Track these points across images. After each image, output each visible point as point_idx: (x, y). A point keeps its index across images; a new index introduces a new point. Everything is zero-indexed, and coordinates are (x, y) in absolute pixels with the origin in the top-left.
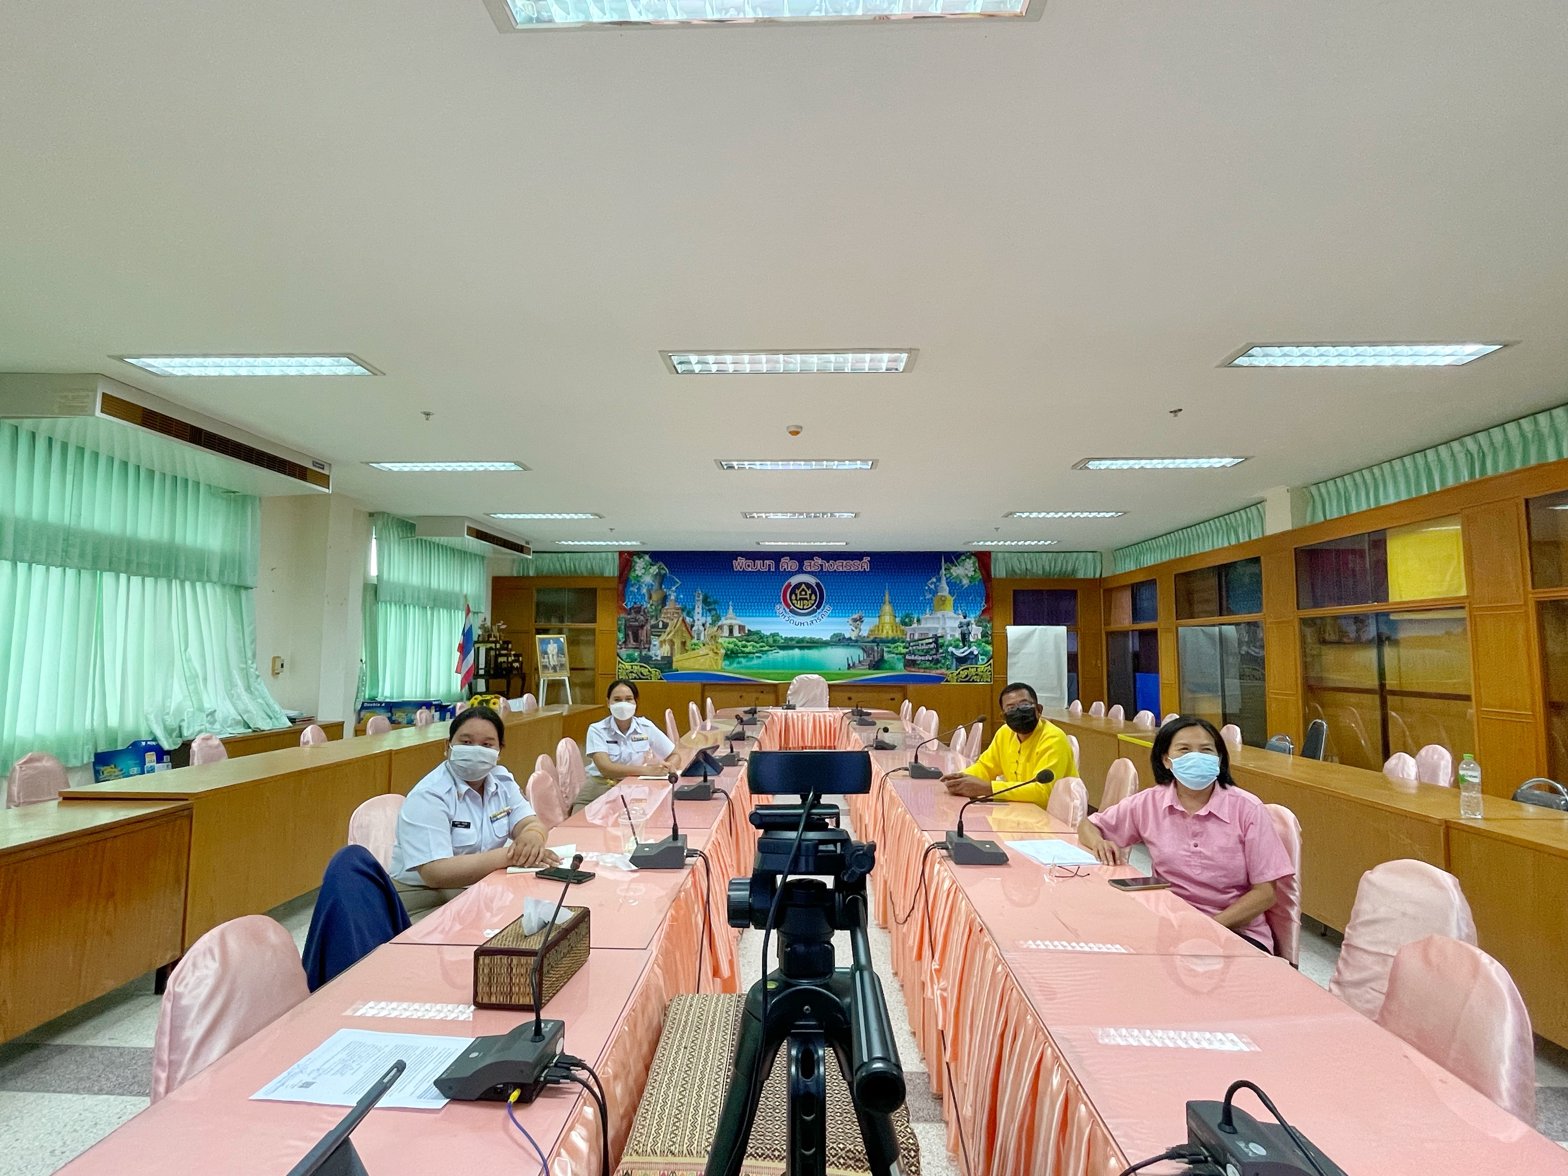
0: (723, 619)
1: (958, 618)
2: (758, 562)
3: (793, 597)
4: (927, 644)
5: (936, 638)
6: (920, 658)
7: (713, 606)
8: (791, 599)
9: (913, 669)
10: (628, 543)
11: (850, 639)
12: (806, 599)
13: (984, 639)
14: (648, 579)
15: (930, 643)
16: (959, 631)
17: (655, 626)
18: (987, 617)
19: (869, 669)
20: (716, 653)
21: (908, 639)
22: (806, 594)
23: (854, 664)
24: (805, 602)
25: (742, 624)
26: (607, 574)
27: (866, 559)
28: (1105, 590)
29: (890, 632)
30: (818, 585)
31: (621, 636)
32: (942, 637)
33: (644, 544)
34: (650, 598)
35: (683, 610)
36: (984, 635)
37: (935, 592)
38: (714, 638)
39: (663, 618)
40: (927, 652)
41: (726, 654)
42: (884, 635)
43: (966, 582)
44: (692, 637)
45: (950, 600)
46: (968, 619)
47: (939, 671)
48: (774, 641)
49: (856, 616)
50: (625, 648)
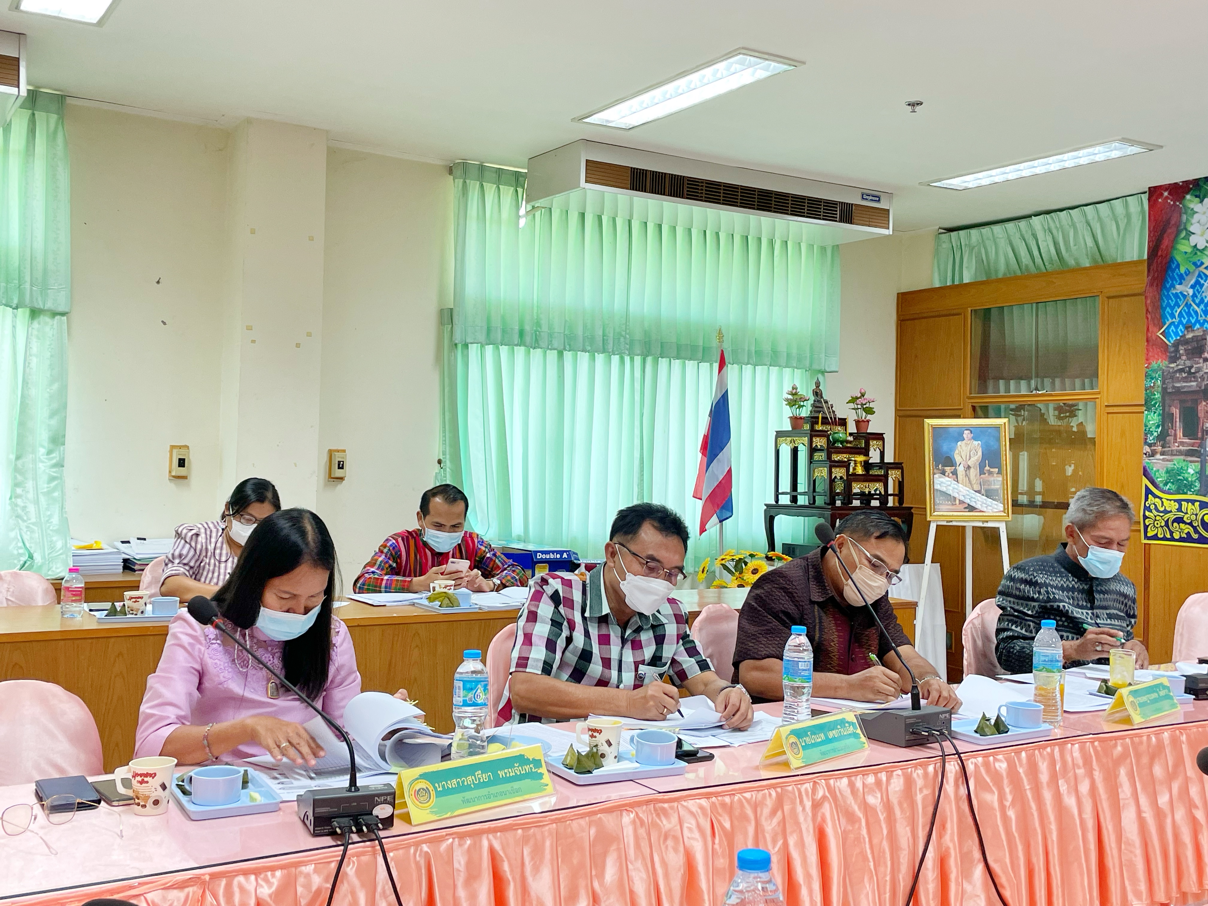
26: (1123, 256)
31: (1153, 419)
50: (1162, 454)
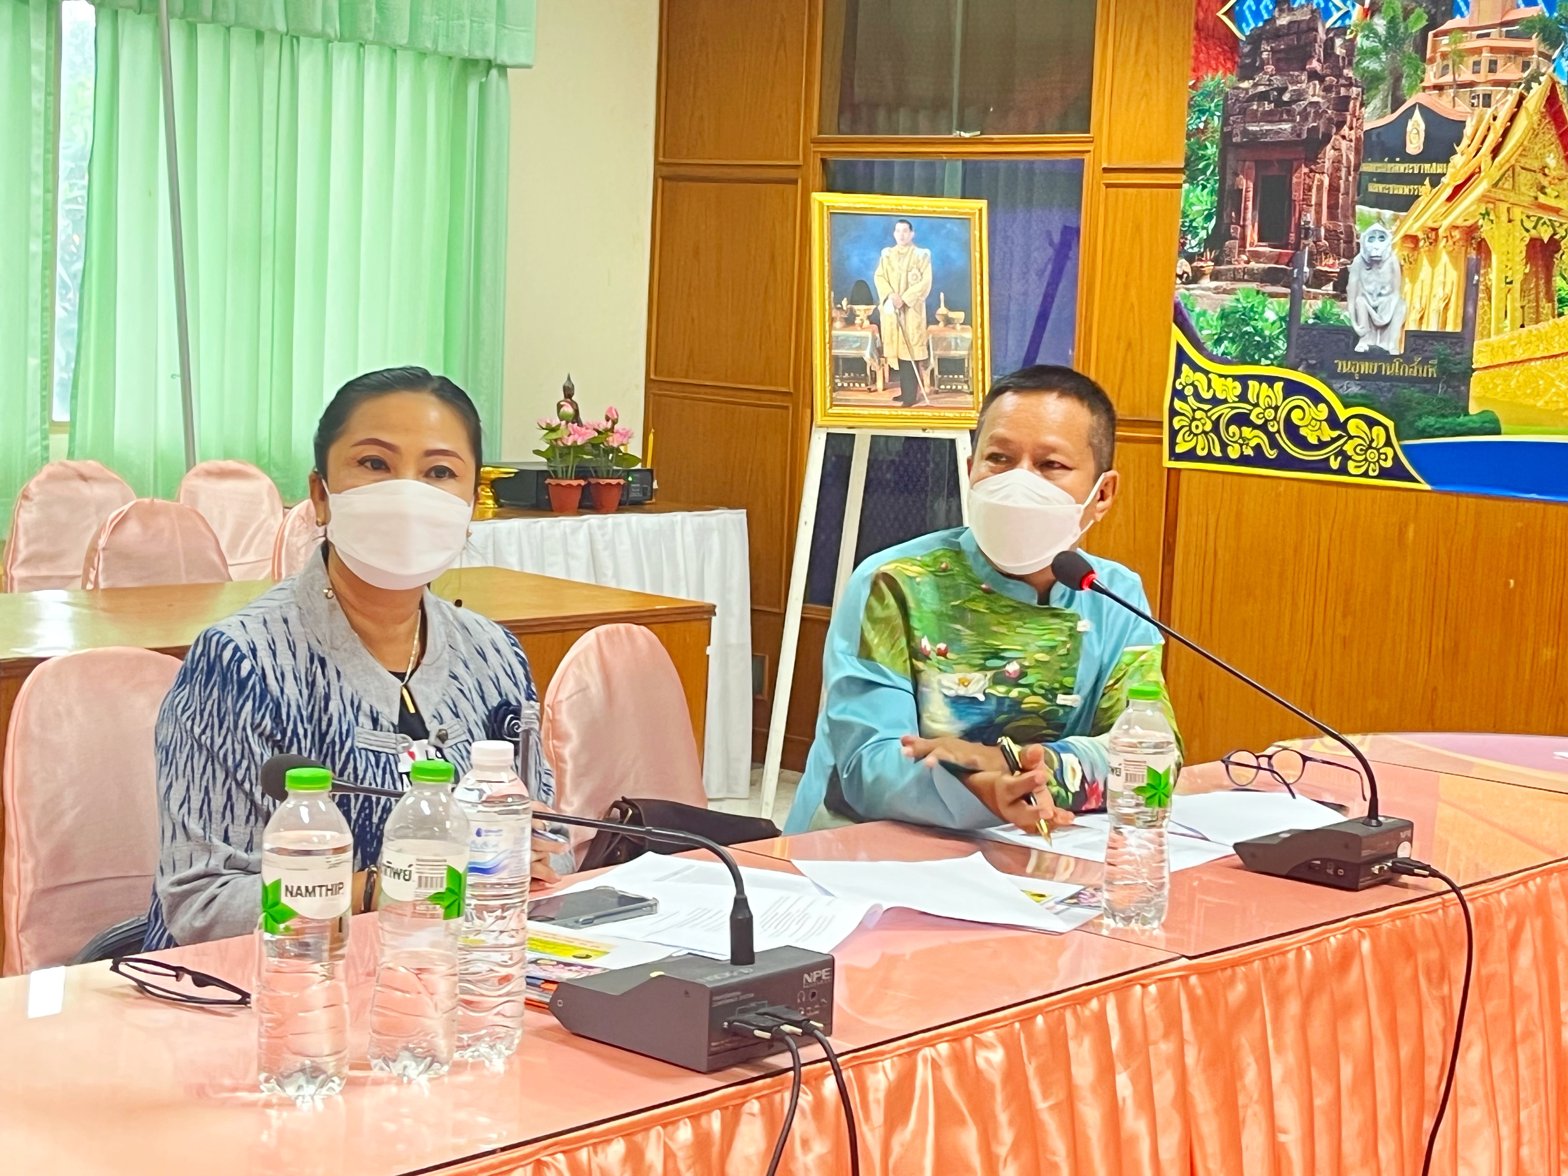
17: (1386, 143)
31: (1199, 200)
39: (1432, 89)
50: (1215, 276)
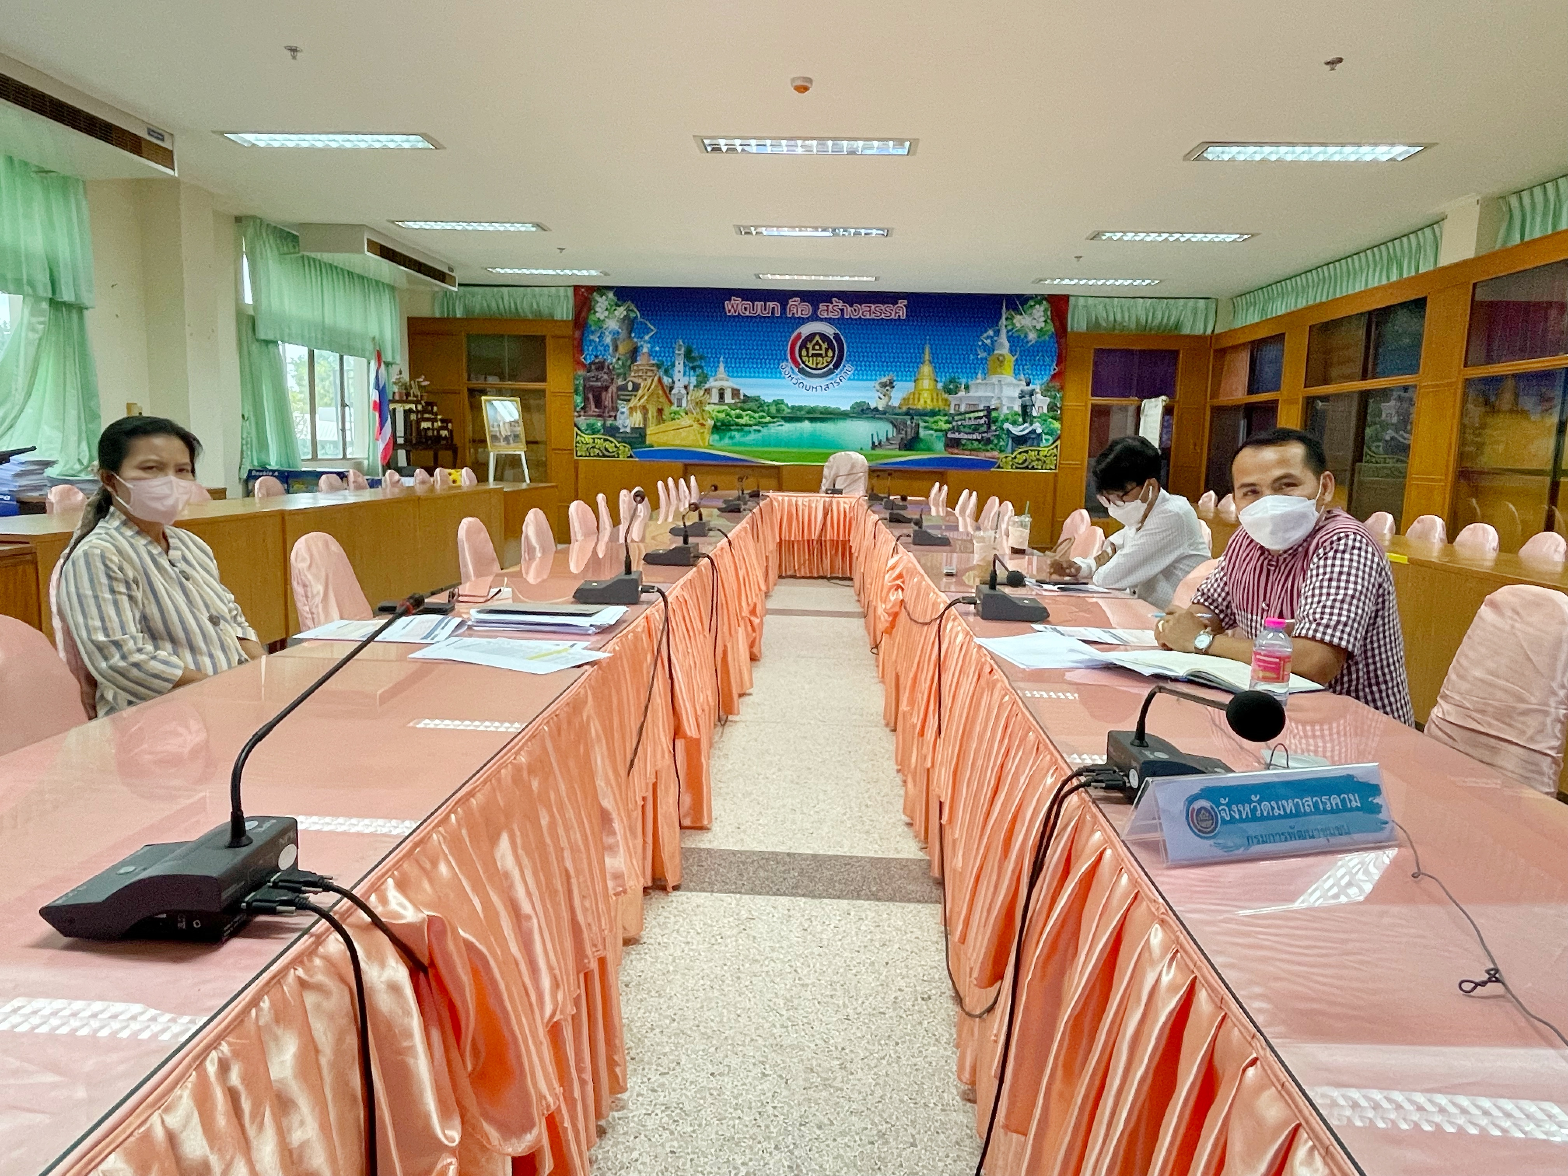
0: (711, 379)
1: (1018, 385)
2: (759, 305)
3: (804, 353)
4: (976, 418)
5: (989, 410)
6: (966, 437)
7: (698, 363)
8: (800, 356)
9: (956, 451)
10: (585, 273)
11: (876, 409)
12: (820, 355)
13: (1051, 414)
14: (612, 325)
15: (981, 418)
16: (1019, 402)
17: (623, 388)
18: (1057, 384)
19: (900, 449)
20: (703, 425)
21: (952, 412)
22: (821, 349)
23: (880, 443)
24: (820, 359)
25: (735, 386)
26: (558, 316)
27: (902, 303)
28: (1215, 351)
29: (929, 401)
30: (837, 337)
31: (579, 399)
32: (996, 409)
33: (606, 274)
34: (616, 349)
35: (659, 366)
36: (1052, 408)
37: (990, 350)
38: (699, 404)
39: (633, 377)
40: (976, 429)
41: (715, 426)
42: (920, 406)
43: (1032, 336)
44: (671, 403)
45: (1010, 359)
46: (1031, 387)
47: (989, 454)
48: (778, 410)
49: (885, 379)
50: (584, 416)
